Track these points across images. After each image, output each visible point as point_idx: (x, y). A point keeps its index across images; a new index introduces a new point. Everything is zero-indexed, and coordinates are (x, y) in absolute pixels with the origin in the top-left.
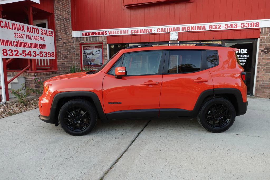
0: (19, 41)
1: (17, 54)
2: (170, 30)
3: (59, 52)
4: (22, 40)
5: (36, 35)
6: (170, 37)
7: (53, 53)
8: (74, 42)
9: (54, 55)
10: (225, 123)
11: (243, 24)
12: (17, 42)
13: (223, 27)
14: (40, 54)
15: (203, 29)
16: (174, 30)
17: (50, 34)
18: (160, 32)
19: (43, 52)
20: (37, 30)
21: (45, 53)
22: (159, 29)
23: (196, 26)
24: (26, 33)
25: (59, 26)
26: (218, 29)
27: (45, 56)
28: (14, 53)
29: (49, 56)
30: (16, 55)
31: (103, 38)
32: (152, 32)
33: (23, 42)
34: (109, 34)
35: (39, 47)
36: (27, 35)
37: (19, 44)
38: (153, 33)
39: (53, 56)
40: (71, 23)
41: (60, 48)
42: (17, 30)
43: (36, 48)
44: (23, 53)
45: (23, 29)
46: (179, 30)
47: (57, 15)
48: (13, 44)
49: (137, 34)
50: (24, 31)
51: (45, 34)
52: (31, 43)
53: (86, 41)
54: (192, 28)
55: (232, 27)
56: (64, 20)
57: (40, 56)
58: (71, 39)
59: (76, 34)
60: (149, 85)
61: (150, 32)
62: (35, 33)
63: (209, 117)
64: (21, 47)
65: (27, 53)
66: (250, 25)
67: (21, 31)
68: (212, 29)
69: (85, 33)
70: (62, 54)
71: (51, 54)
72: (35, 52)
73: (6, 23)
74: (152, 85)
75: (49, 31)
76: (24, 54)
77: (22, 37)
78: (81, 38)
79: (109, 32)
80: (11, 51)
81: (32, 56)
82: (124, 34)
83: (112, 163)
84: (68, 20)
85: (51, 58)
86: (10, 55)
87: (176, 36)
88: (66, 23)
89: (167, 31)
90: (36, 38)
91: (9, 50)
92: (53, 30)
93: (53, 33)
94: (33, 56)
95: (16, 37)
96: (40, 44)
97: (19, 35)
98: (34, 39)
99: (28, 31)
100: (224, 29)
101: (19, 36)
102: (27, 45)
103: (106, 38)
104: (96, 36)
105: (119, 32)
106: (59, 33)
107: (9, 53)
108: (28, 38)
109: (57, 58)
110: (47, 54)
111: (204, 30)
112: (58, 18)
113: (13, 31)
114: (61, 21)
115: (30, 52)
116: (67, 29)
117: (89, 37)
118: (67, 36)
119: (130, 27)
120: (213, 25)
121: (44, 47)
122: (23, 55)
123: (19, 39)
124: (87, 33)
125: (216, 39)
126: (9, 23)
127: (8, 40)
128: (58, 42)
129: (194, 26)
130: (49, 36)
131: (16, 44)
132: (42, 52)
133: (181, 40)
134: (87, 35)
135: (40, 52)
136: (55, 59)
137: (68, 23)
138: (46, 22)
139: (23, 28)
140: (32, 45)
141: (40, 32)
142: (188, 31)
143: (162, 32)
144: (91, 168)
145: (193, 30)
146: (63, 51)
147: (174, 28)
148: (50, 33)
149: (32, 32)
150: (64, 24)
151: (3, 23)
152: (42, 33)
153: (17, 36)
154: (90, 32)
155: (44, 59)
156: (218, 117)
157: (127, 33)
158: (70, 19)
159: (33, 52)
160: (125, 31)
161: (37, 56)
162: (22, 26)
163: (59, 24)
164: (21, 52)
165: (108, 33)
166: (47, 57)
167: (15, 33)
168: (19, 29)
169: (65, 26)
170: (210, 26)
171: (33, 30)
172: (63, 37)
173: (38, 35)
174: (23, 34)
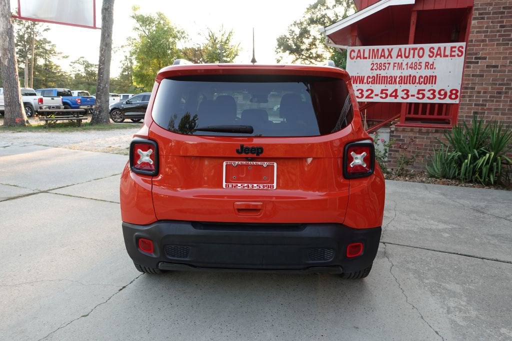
0: (377, 75)
1: (371, 96)
4: (383, 73)
5: (417, 59)
7: (454, 92)
9: (459, 94)
12: (373, 76)
14: (418, 94)
17: (453, 54)
19: (427, 90)
20: (421, 51)
21: (432, 92)
24: (394, 60)
25: (479, 32)
27: (432, 97)
28: (366, 94)
29: (442, 97)
30: (368, 97)
33: (385, 76)
35: (417, 81)
36: (395, 63)
37: (376, 80)
39: (454, 96)
41: (473, 80)
42: (378, 58)
43: (410, 83)
44: (382, 93)
45: (390, 54)
47: (478, 9)
48: (365, 81)
50: (391, 58)
51: (440, 54)
52: (401, 76)
57: (418, 98)
62: (414, 57)
64: (379, 84)
65: (389, 93)
67: (385, 58)
70: (479, 93)
71: (449, 94)
72: (408, 91)
73: (359, 51)
75: (453, 48)
76: (384, 96)
77: (384, 68)
80: (360, 91)
81: (399, 98)
85: (448, 101)
91: (358, 90)
92: (462, 44)
93: (464, 50)
94: (402, 98)
95: (373, 70)
96: (421, 77)
97: (378, 66)
98: (410, 68)
99: (398, 56)
101: (380, 66)
102: (392, 80)
106: (478, 46)
109: (460, 101)
110: (436, 94)
112: (481, 14)
113: (369, 61)
115: (396, 91)
121: (430, 80)
122: (381, 97)
123: (378, 72)
126: (364, 50)
127: (358, 76)
128: (469, 67)
130: (449, 58)
131: (372, 81)
132: (424, 90)
135: (419, 90)
136: (457, 103)
139: (390, 52)
140: (402, 80)
141: (427, 53)
146: (484, 86)
148: (455, 51)
149: (407, 57)
150: (501, 22)
151: (355, 52)
152: (432, 55)
159: (403, 91)
161: (410, 97)
162: (388, 49)
163: (481, 27)
164: (379, 93)
166: (437, 98)
167: (372, 64)
168: (382, 56)
169: (503, 26)
171: (412, 52)
172: (490, 54)
173: (421, 60)
174: (387, 62)
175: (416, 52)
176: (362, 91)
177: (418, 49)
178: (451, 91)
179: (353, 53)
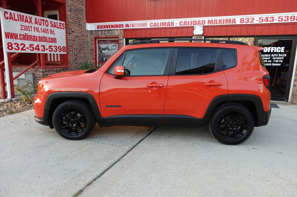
0: (25, 34)
1: (24, 48)
2: (195, 24)
3: (70, 46)
4: (29, 33)
5: (45, 27)
6: (194, 31)
7: (64, 48)
8: (89, 35)
9: (66, 49)
10: (241, 134)
11: (281, 17)
12: (23, 35)
13: (256, 21)
14: (50, 48)
15: (232, 23)
16: (199, 23)
17: (61, 27)
18: (183, 26)
19: (53, 46)
20: (47, 22)
21: (55, 47)
22: (181, 22)
23: (225, 19)
24: (34, 25)
25: (71, 18)
26: (250, 22)
27: (56, 50)
28: (21, 47)
29: (60, 50)
30: (22, 49)
31: (119, 31)
32: (173, 25)
33: (30, 35)
34: (126, 27)
35: (48, 41)
36: (34, 27)
37: (26, 37)
38: (175, 26)
39: (64, 50)
40: (84, 15)
41: (72, 42)
42: (24, 22)
43: (45, 42)
44: (30, 47)
45: (31, 21)
46: (205, 24)
47: (68, 6)
48: (19, 37)
49: (157, 27)
50: (32, 23)
51: (55, 26)
52: (39, 37)
53: (101, 34)
54: (220, 21)
55: (267, 21)
56: (77, 11)
57: (50, 51)
58: (85, 32)
59: (91, 27)
60: (152, 87)
61: (171, 26)
62: (44, 25)
63: (223, 126)
64: (28, 40)
65: (35, 47)
66: (289, 18)
67: (28, 23)
68: (243, 22)
69: (100, 26)
70: (75, 49)
71: (62, 49)
72: (44, 46)
73: (11, 14)
74: (156, 87)
75: (60, 23)
76: (32, 49)
77: (29, 29)
78: (95, 31)
79: (126, 24)
80: (16, 45)
81: (40, 50)
82: (142, 27)
83: (98, 173)
84: (81, 10)
85: (62, 53)
86: (15, 49)
87: (201, 30)
88: (79, 14)
89: (191, 25)
90: (45, 31)
91: (15, 44)
92: (64, 23)
93: (65, 26)
94: (42, 50)
95: (22, 30)
96: (49, 38)
97: (25, 28)
98: (43, 32)
99: (36, 23)
100: (258, 23)
101: (27, 28)
102: (35, 38)
103: (122, 31)
104: (112, 29)
105: (137, 25)
106: (71, 25)
107: (14, 46)
108: (36, 31)
109: (69, 53)
110: (57, 48)
111: (234, 24)
112: (70, 9)
113: (19, 23)
114: (73, 12)
115: (38, 46)
116: (81, 21)
117: (104, 30)
118: (80, 29)
119: (150, 20)
120: (245, 18)
121: (54, 40)
122: (30, 50)
123: (26, 32)
124: (102, 26)
125: (248, 35)
126: (14, 14)
127: (13, 33)
128: (69, 35)
129: (223, 19)
130: (59, 29)
131: (23, 37)
132: (52, 46)
133: (207, 36)
134: (102, 28)
135: (50, 46)
136: (66, 54)
137: (81, 14)
138: (57, 12)
139: (31, 19)
140: (40, 39)
141: (50, 24)
142: (216, 24)
143: (185, 26)
144: (73, 178)
145: (221, 23)
146: (76, 46)
147: (198, 21)
148: (61, 26)
149: (40, 25)
150: (77, 15)
151: (7, 14)
152: (52, 26)
153: (23, 28)
154: (106, 24)
155: (54, 54)
156: (233, 127)
157: (146, 26)
158: (84, 10)
159: (42, 46)
160: (144, 24)
161: (46, 50)
162: (29, 17)
163: (71, 16)
164: (29, 47)
165: (124, 26)
166: (58, 51)
167: (21, 25)
168: (26, 21)
169: (78, 18)
170: (241, 19)
171: (42, 21)
172: (75, 30)
173: (48, 28)
174: (30, 26)
175: (44, 22)
176: (18, 45)
177: (45, 20)
178: (63, 47)
179: (6, 14)
